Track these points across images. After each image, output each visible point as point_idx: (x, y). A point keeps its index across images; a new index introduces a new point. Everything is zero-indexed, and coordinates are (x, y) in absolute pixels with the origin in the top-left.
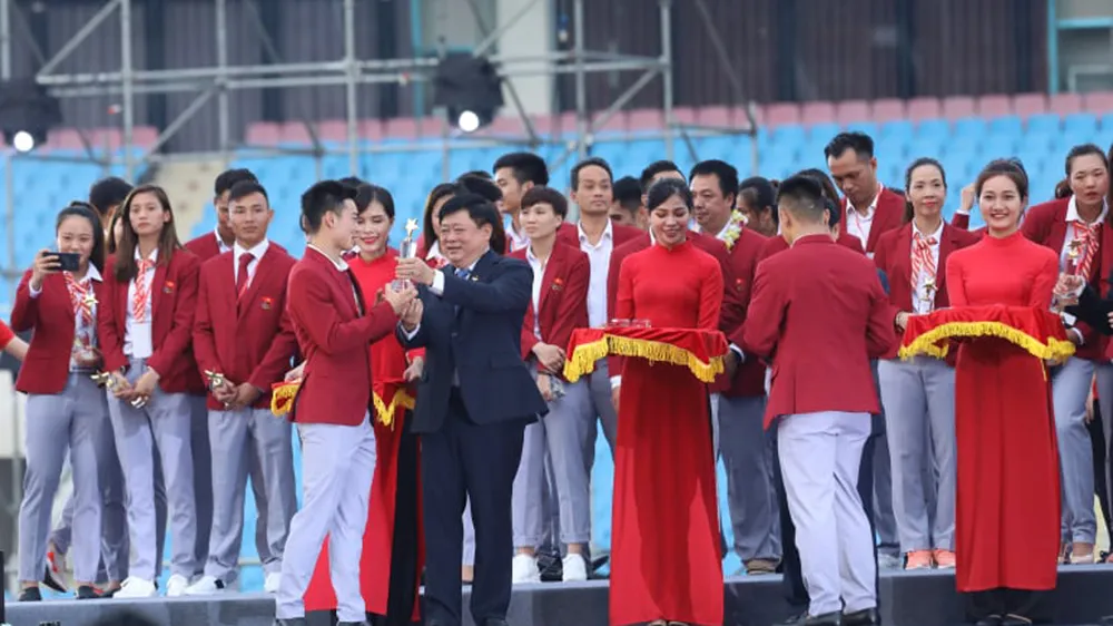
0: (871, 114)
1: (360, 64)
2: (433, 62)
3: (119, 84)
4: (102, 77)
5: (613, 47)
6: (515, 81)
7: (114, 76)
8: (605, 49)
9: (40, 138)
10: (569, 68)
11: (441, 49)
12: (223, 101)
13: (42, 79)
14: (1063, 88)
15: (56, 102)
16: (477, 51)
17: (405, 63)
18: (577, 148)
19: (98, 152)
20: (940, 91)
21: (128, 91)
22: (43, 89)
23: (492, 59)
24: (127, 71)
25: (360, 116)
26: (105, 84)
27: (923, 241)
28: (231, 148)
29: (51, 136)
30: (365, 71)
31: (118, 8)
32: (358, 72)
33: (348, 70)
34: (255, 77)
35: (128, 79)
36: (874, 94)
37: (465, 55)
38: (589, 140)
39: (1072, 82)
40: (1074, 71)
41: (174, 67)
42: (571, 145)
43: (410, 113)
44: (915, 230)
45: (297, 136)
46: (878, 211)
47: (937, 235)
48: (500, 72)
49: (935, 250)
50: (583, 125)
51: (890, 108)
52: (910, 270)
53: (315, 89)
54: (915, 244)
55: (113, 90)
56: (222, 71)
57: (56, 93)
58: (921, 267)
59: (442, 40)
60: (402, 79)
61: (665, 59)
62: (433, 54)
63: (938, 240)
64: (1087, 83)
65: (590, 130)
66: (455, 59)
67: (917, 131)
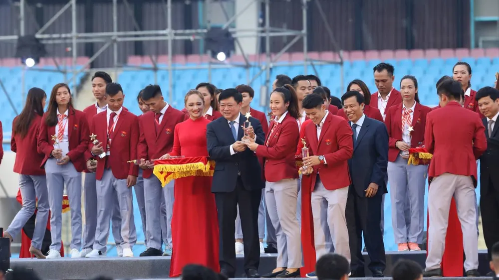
0: (394, 56)
1: (173, 32)
2: (205, 31)
3: (71, 38)
4: (63, 36)
5: (285, 25)
6: (240, 40)
7: (69, 35)
8: (281, 27)
9: (37, 61)
10: (264, 35)
11: (209, 26)
12: (115, 46)
13: (38, 36)
14: (477, 46)
15: (43, 46)
16: (224, 26)
17: (193, 31)
18: (266, 69)
19: (62, 67)
20: (424, 47)
21: (74, 41)
22: (38, 40)
23: (230, 30)
24: (74, 33)
25: (174, 53)
26: (66, 38)
27: (407, 111)
28: (119, 67)
29: (42, 60)
30: (176, 34)
31: (71, 6)
32: (173, 35)
33: (168, 34)
34: (131, 36)
35: (75, 36)
36: (395, 48)
37: (219, 28)
38: (271, 65)
39: (480, 44)
40: (481, 39)
41: (97, 31)
42: (263, 67)
43: (198, 53)
44: (404, 106)
45: (147, 62)
46: (390, 97)
47: (413, 108)
48: (234, 36)
49: (412, 115)
50: (269, 59)
51: (402, 54)
52: (401, 123)
53: (157, 42)
54: (403, 112)
55: (68, 41)
56: (115, 33)
57: (44, 42)
58: (406, 122)
59: (209, 22)
60: (192, 38)
61: (304, 31)
62: (205, 28)
63: (413, 110)
64: (487, 44)
65: (271, 61)
66: (215, 29)
67: (414, 64)
